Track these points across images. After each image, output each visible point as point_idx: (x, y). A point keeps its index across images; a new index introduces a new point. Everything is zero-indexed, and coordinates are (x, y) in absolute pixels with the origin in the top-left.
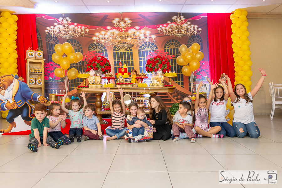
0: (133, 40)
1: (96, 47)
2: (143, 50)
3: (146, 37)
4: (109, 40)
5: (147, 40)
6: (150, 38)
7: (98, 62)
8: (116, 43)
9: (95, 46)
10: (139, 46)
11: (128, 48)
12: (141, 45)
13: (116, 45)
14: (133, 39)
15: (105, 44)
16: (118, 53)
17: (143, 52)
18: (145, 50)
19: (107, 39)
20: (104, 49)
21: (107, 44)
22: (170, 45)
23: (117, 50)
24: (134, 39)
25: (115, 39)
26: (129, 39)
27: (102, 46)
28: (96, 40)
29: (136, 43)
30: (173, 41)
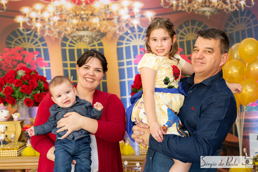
0: (105, 22)
1: (24, 39)
2: (126, 44)
3: (133, 17)
4: (52, 23)
5: (136, 22)
6: (143, 19)
7: (19, 83)
8: (68, 29)
9: (20, 37)
10: (118, 36)
11: (93, 39)
12: (121, 33)
13: (67, 33)
14: (104, 20)
15: (43, 31)
16: (72, 52)
17: (128, 49)
18: (132, 44)
19: (47, 20)
20: (40, 44)
21: (47, 33)
22: (185, 32)
23: (70, 46)
24: (108, 19)
25: (65, 20)
26: (95, 21)
27: (36, 36)
28: (24, 24)
29: (111, 28)
30: (193, 22)
